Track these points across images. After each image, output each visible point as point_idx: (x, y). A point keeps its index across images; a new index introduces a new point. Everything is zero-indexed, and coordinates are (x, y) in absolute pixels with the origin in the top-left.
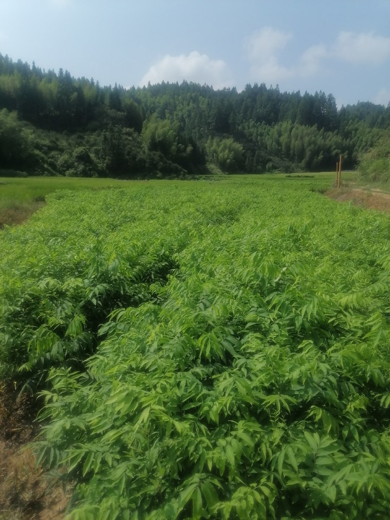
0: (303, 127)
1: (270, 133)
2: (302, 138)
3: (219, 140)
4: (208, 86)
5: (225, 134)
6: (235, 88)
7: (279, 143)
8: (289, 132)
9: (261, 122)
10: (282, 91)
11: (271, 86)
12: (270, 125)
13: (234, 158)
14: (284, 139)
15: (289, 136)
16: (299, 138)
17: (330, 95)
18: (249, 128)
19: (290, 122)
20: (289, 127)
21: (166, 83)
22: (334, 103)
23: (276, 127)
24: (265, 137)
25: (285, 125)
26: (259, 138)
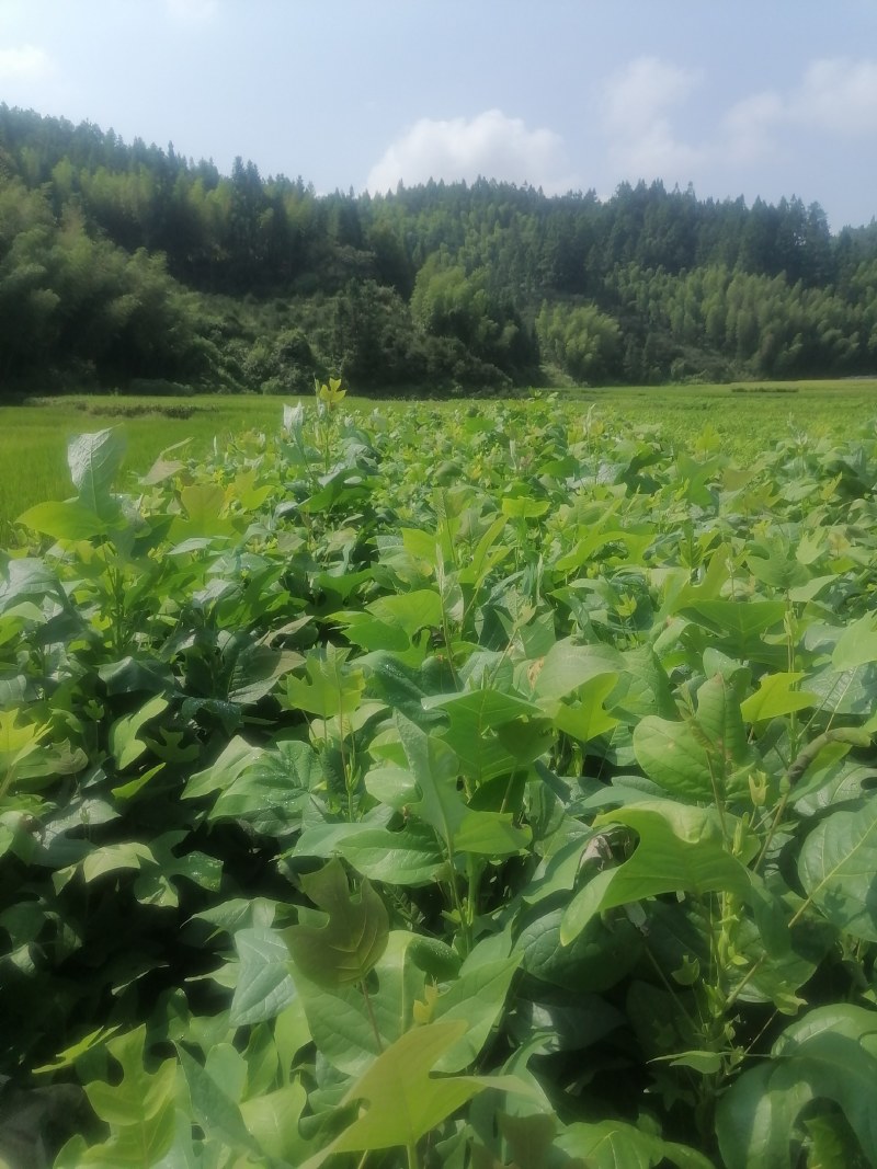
0: (753, 278)
1: (678, 293)
2: (751, 304)
3: (564, 309)
4: (532, 189)
5: (576, 297)
6: (594, 192)
7: (698, 316)
8: (720, 289)
9: (655, 268)
10: (701, 197)
11: (677, 185)
12: (675, 274)
13: (600, 351)
14: (709, 306)
15: (723, 300)
16: (745, 304)
17: (815, 206)
18: (628, 282)
19: (723, 267)
20: (722, 278)
21: (437, 183)
22: (825, 222)
23: (690, 279)
24: (666, 302)
25: (713, 274)
26: (651, 303)
